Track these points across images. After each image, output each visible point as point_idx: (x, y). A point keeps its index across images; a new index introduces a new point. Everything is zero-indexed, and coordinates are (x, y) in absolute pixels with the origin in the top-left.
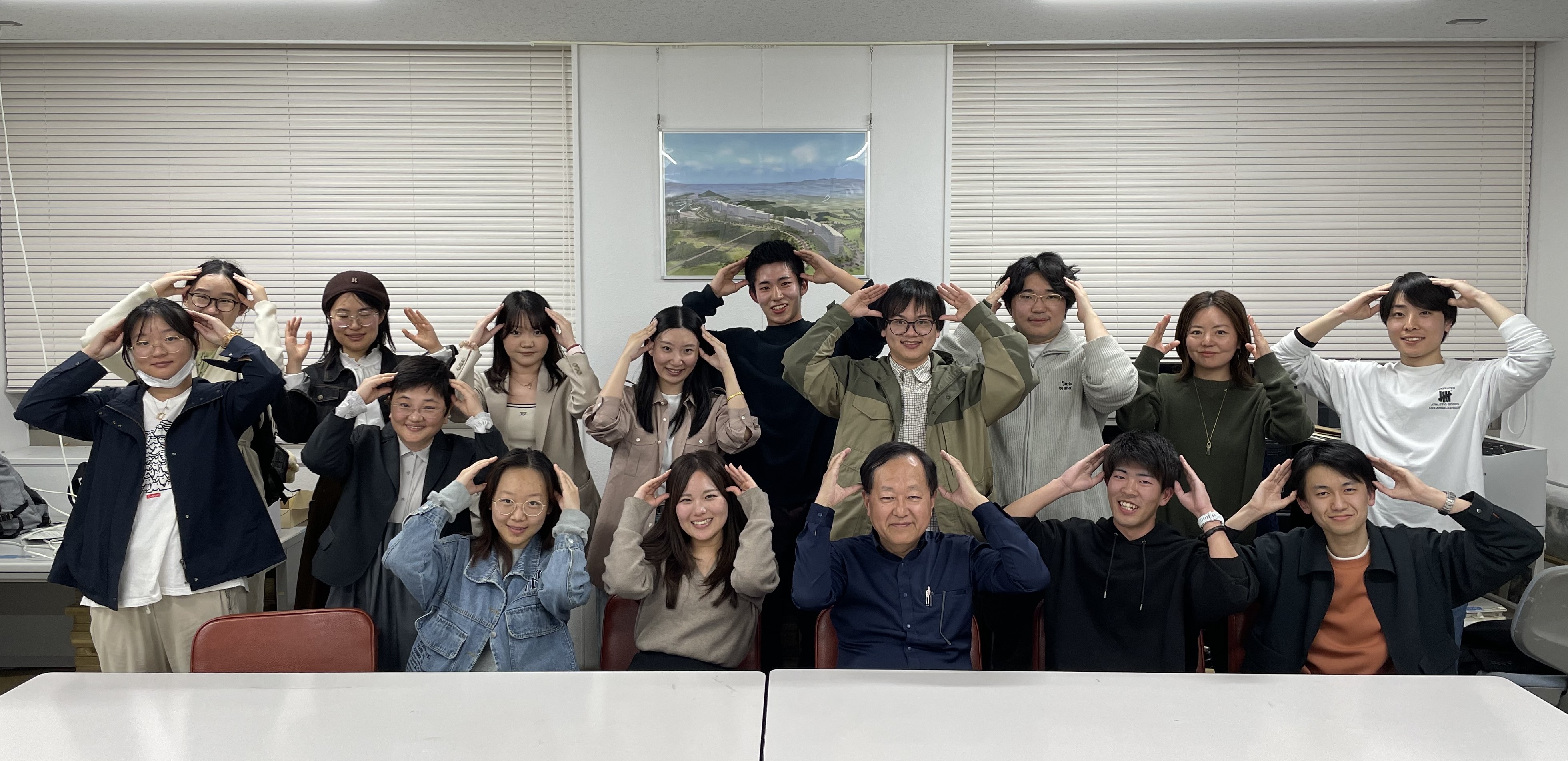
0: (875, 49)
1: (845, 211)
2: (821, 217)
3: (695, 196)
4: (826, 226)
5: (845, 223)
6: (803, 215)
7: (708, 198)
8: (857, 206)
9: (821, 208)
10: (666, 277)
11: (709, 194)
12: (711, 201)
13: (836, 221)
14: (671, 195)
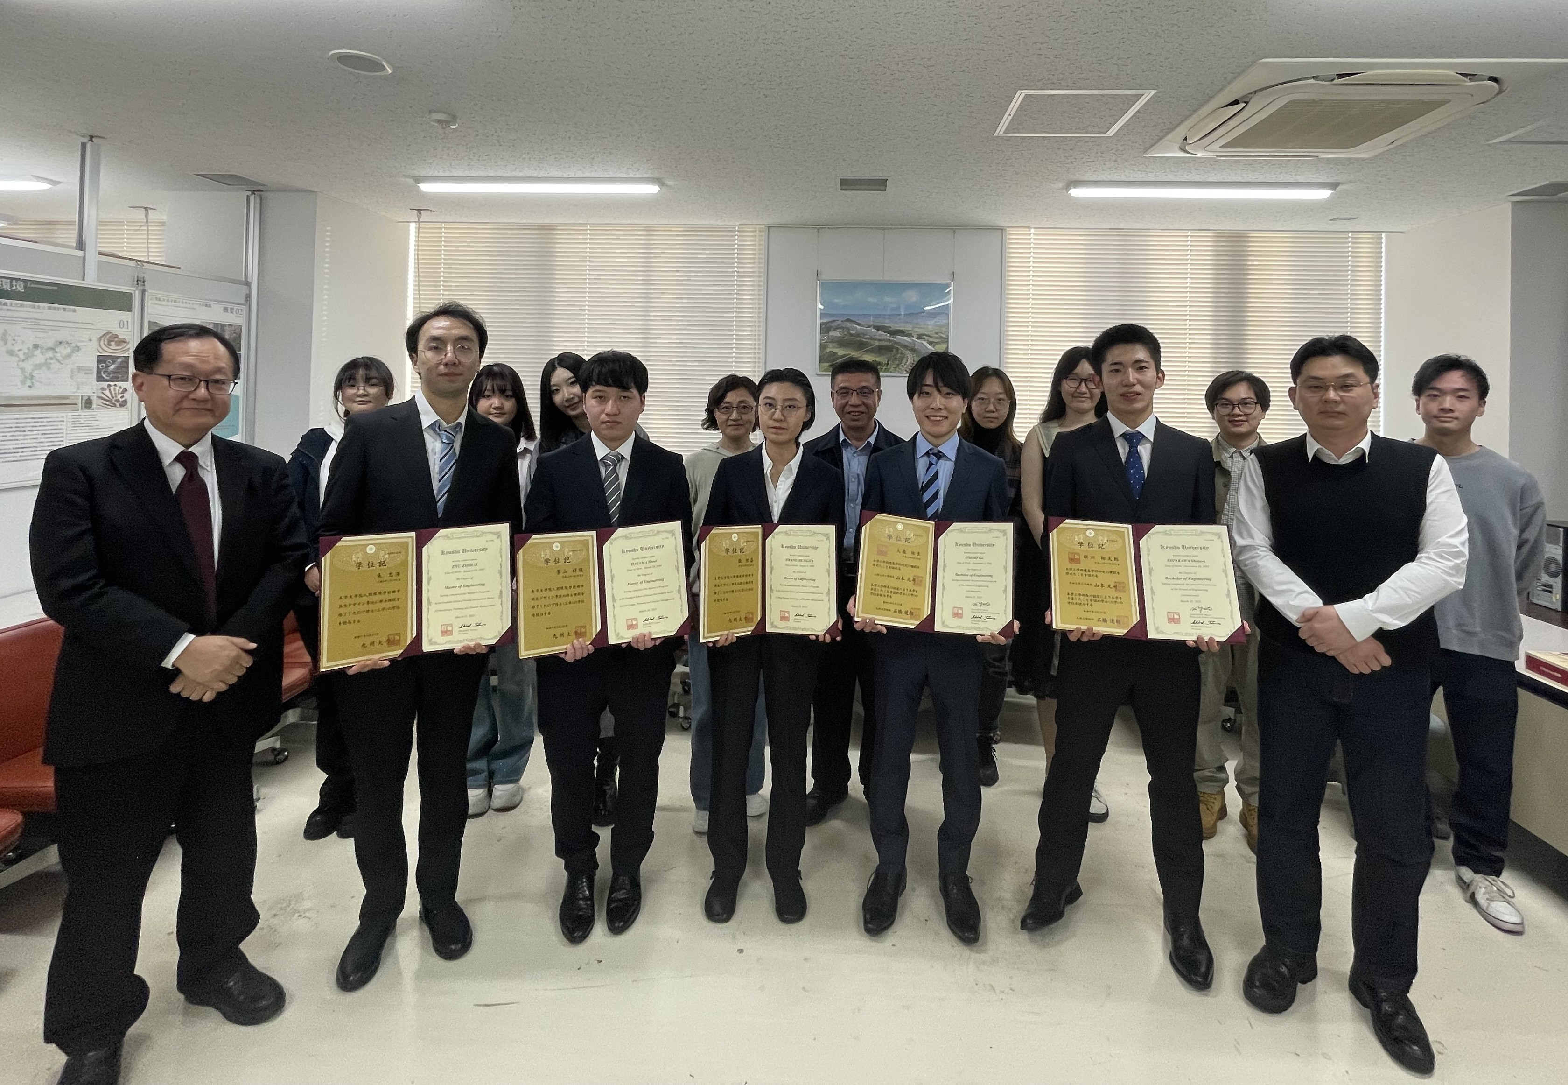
0: (957, 231)
1: (937, 333)
2: (920, 337)
3: (839, 322)
4: (924, 342)
5: (936, 341)
6: (909, 335)
7: (848, 323)
8: (944, 329)
9: (920, 331)
10: (819, 373)
11: (848, 320)
12: (849, 325)
13: (931, 340)
14: (825, 320)
